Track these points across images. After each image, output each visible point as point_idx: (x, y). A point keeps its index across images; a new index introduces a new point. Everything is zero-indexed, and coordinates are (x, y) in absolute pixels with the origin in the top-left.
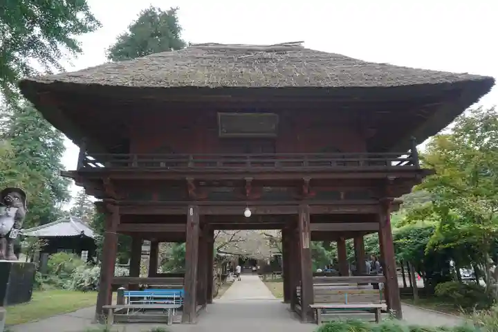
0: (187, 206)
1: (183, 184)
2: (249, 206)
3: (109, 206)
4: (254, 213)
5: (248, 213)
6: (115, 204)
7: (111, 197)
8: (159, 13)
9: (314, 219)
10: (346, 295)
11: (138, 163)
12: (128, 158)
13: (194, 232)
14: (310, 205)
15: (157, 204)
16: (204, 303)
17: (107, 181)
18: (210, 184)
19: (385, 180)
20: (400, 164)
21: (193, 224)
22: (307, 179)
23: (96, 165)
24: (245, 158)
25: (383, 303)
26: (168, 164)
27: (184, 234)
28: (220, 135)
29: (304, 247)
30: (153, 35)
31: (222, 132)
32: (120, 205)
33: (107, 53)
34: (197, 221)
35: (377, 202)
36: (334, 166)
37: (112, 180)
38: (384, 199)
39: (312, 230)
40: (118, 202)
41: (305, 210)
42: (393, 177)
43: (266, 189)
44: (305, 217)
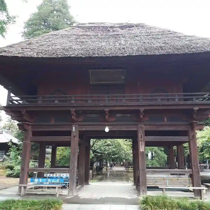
0: (71, 126)
1: (68, 113)
2: (108, 125)
3: (25, 126)
4: (110, 130)
5: (107, 130)
6: (29, 125)
7: (26, 121)
9: (148, 133)
10: (168, 181)
11: (42, 101)
12: (36, 98)
13: (75, 141)
14: (144, 125)
15: (53, 125)
17: (24, 112)
18: (85, 112)
21: (74, 137)
22: (142, 109)
23: (18, 102)
25: (191, 186)
26: (60, 101)
27: (70, 142)
28: (91, 83)
29: (141, 151)
31: (92, 81)
36: (159, 102)
37: (27, 112)
38: (192, 121)
39: (146, 140)
40: (30, 124)
41: (141, 128)
42: (196, 108)
43: (118, 115)
44: (142, 132)
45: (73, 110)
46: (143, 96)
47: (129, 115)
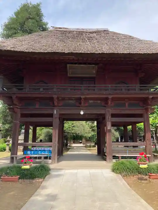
0: (53, 109)
1: (52, 99)
2: (83, 110)
3: (15, 109)
4: (85, 113)
5: (82, 113)
6: (17, 108)
7: (16, 105)
8: (30, 6)
9: (113, 115)
13: (56, 121)
14: (111, 109)
15: (37, 108)
16: (60, 155)
17: (14, 97)
19: (148, 98)
20: (155, 90)
21: (56, 118)
22: (110, 97)
24: (81, 87)
26: (44, 89)
27: (52, 122)
28: (69, 75)
29: (108, 129)
30: (28, 19)
31: (69, 74)
32: (20, 109)
33: (3, 28)
34: (58, 116)
35: (143, 108)
36: (124, 92)
37: (17, 97)
38: (147, 107)
39: (112, 121)
40: (19, 107)
41: (109, 111)
42: (151, 97)
43: (91, 102)
44: (109, 115)
45: (55, 96)
46: (111, 87)
47: (99, 102)
